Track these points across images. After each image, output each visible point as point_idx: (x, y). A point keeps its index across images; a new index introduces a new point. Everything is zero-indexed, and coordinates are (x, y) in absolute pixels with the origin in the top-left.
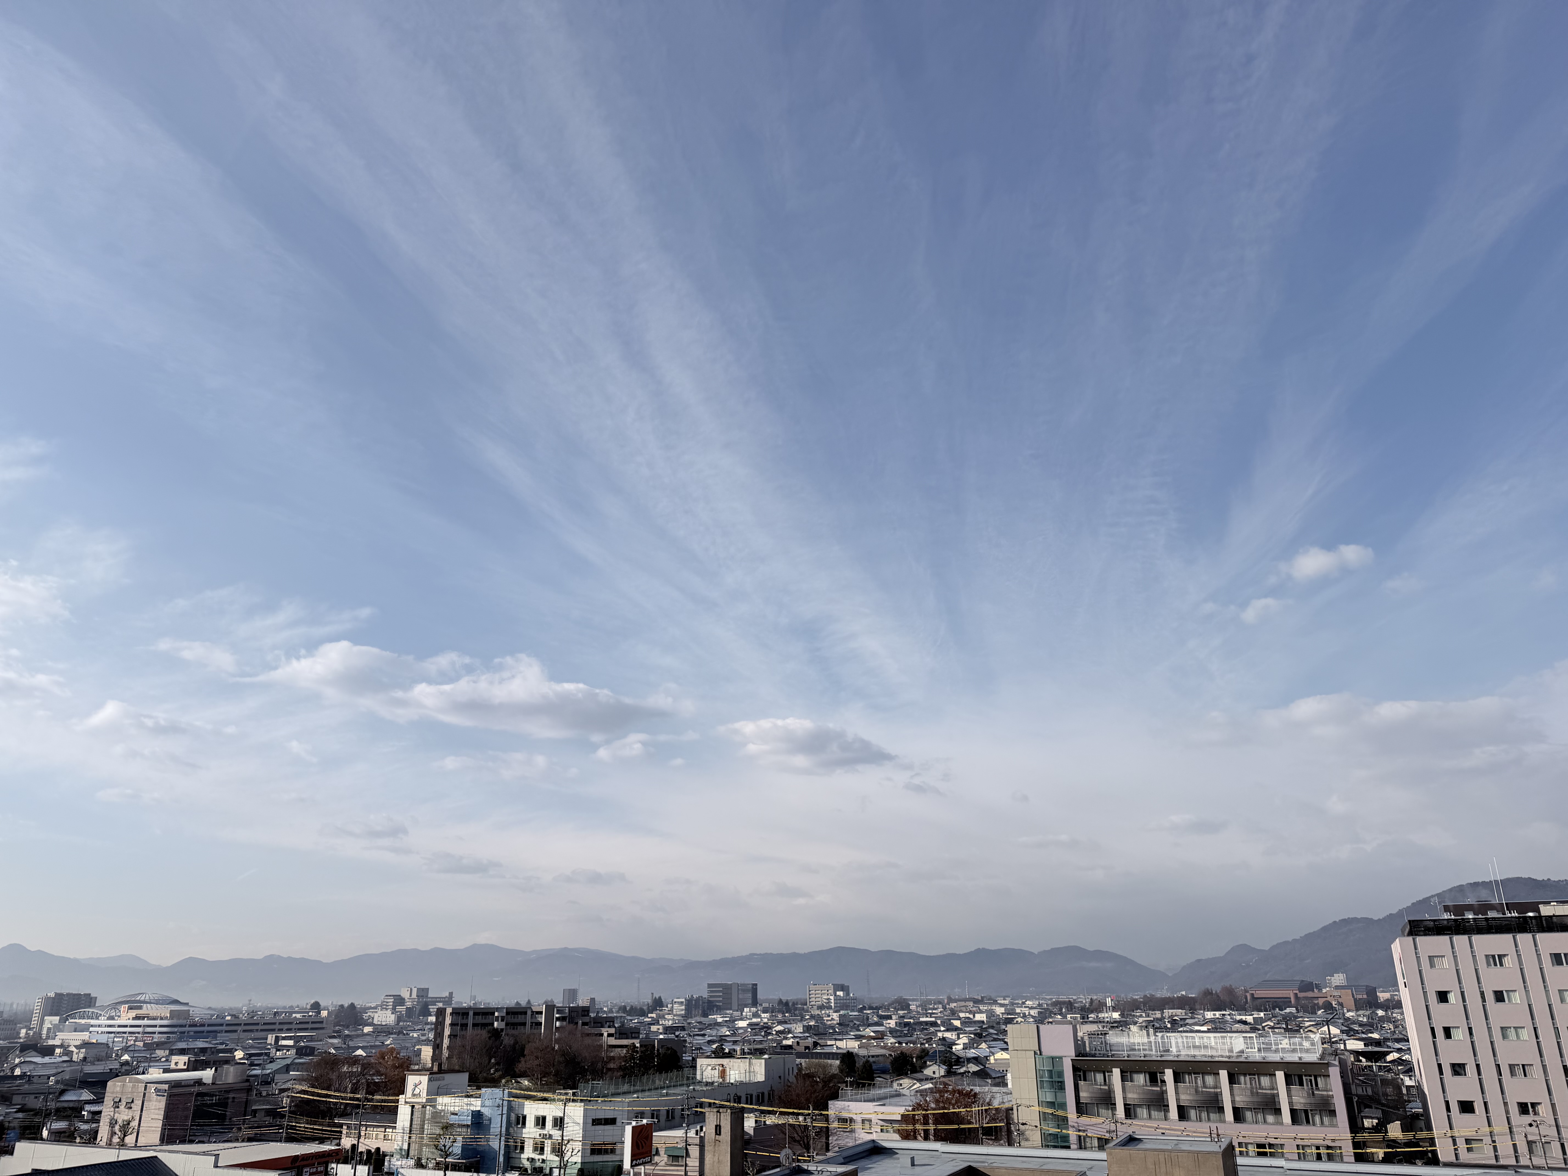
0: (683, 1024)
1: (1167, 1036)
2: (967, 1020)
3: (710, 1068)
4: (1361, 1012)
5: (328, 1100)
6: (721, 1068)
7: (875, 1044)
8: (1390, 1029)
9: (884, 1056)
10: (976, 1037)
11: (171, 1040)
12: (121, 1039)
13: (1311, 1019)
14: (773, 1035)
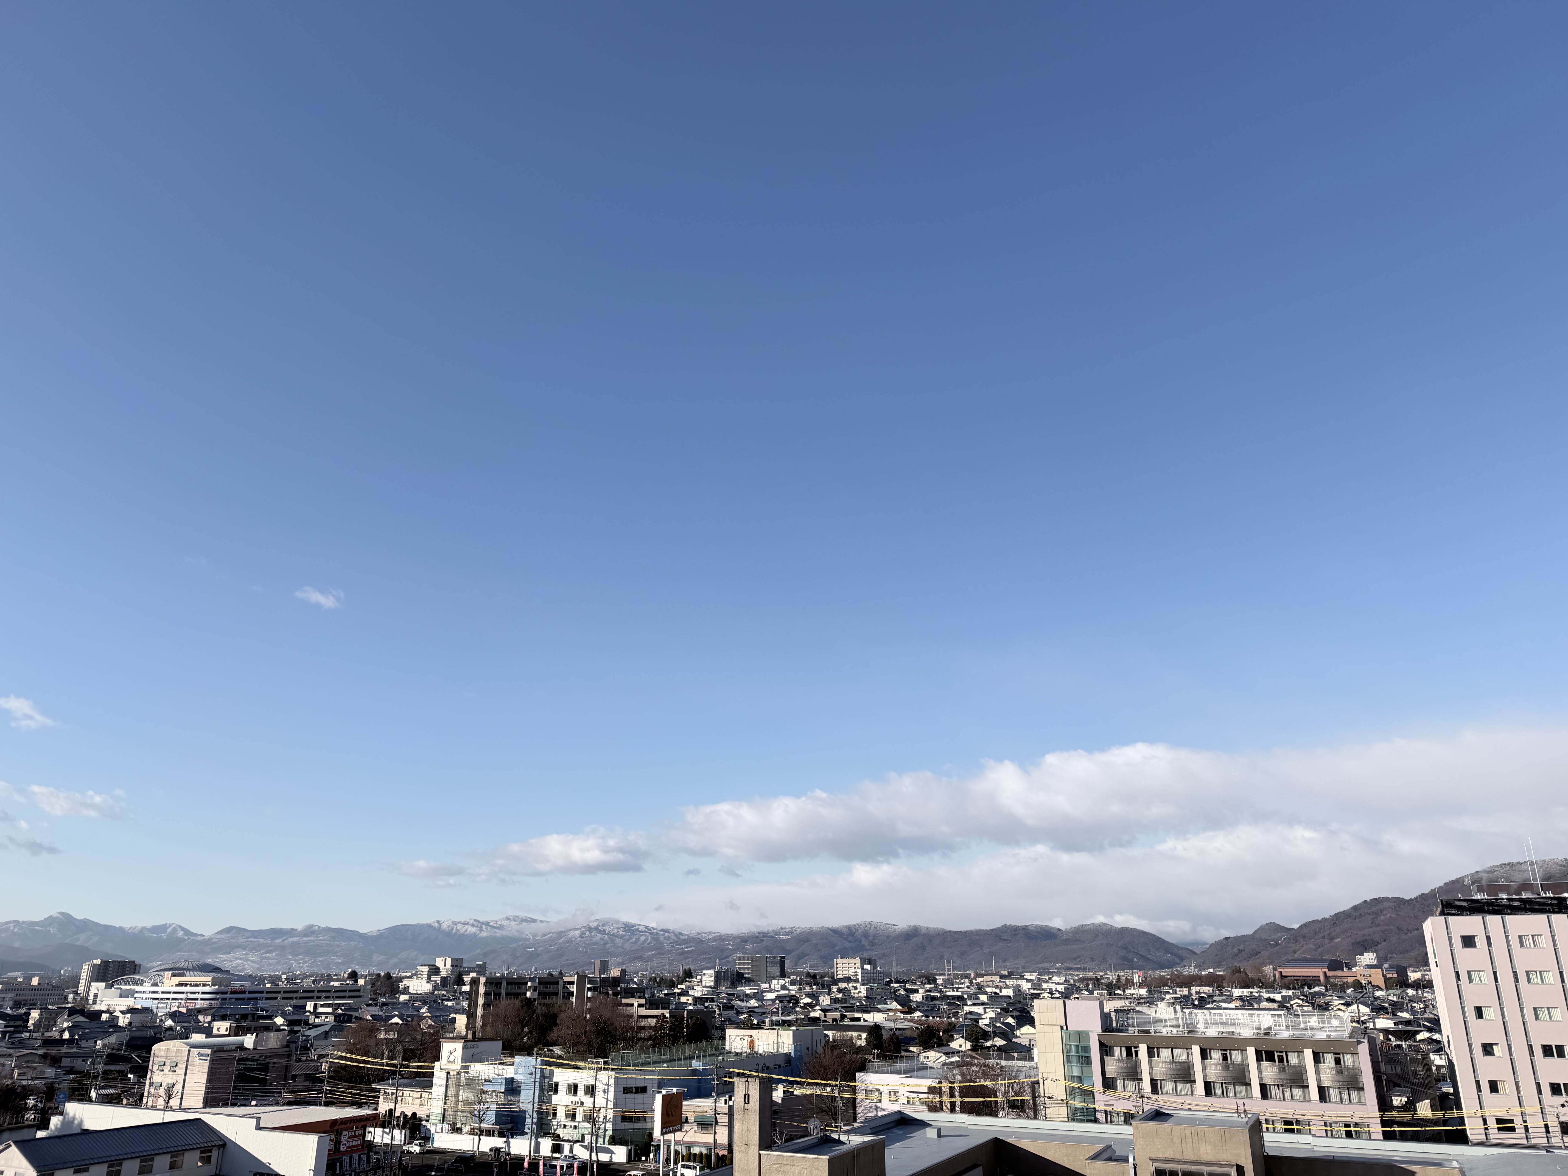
0: (712, 995)
1: (1195, 1014)
2: (993, 995)
3: (739, 1038)
4: (1391, 991)
5: (366, 1066)
6: (749, 1039)
7: (902, 1017)
8: (1420, 1008)
9: (911, 1028)
10: (1002, 1012)
11: (213, 1006)
12: (165, 1005)
13: (1340, 998)
14: (801, 1007)
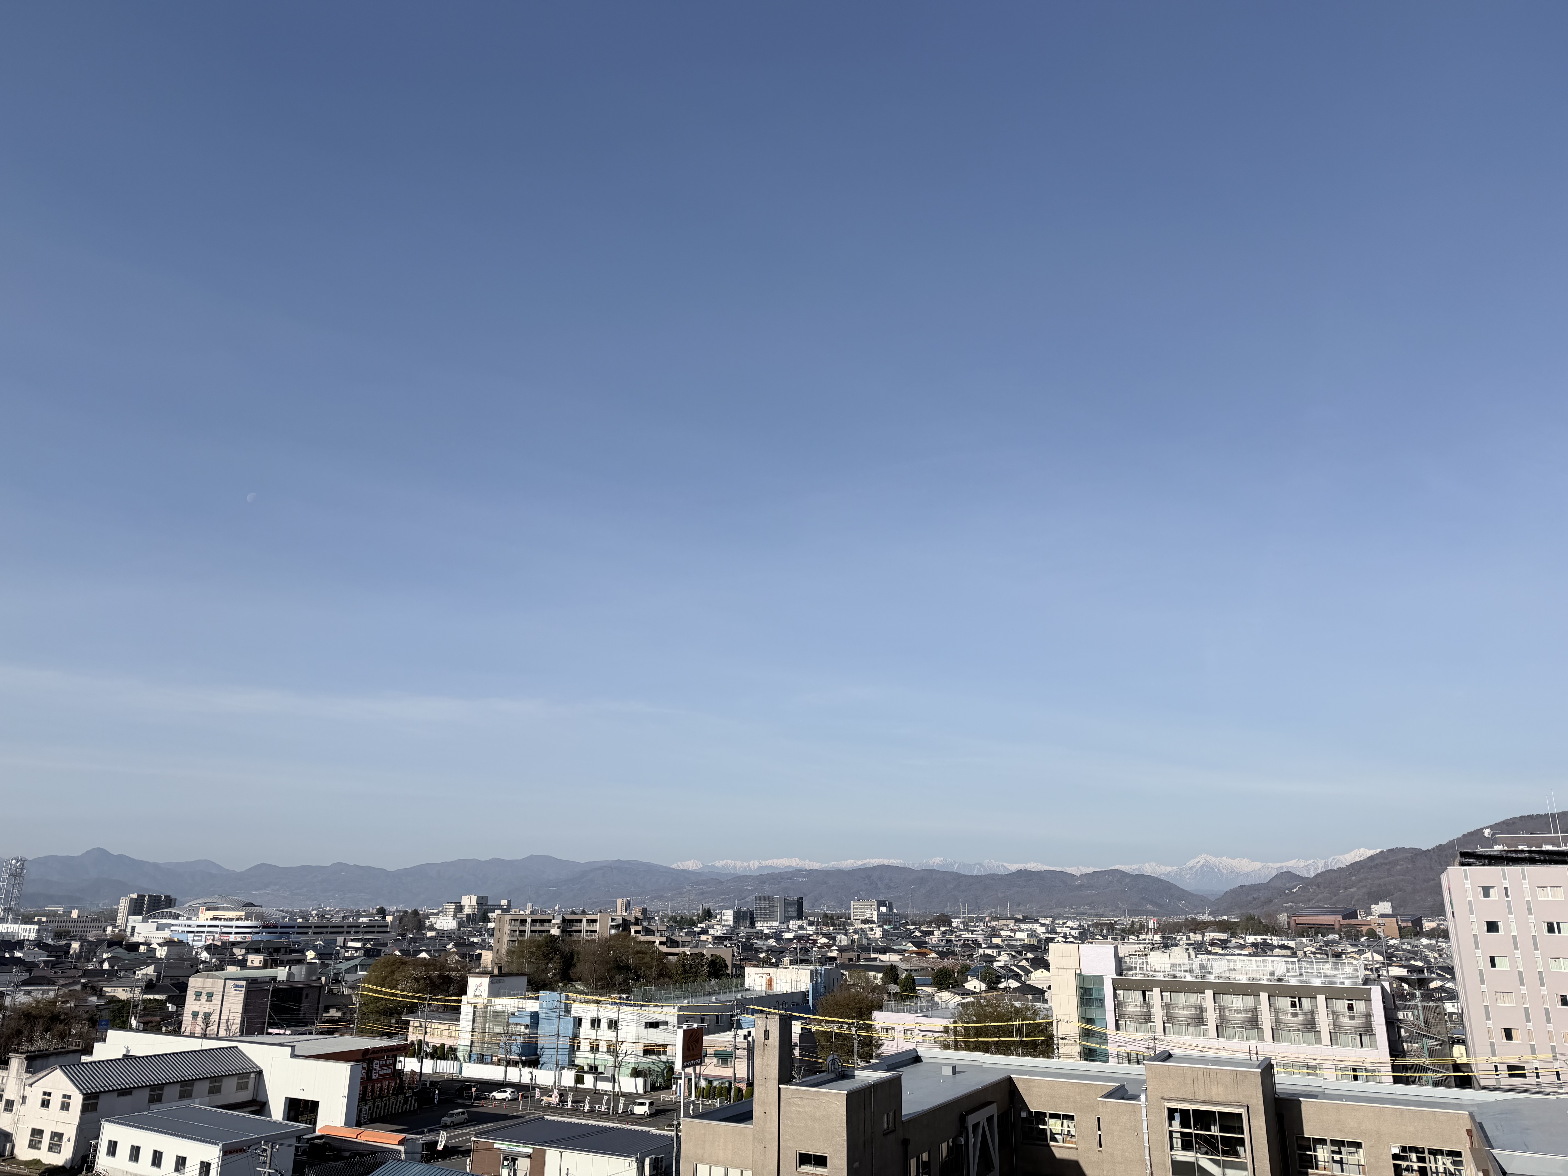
0: (731, 934)
1: (1208, 959)
2: (1007, 938)
3: (757, 976)
4: (1404, 940)
5: (395, 998)
6: (768, 977)
7: (918, 958)
8: (1434, 957)
9: (926, 969)
10: (1016, 955)
11: (247, 940)
12: (200, 938)
13: (1353, 945)
14: (819, 947)
